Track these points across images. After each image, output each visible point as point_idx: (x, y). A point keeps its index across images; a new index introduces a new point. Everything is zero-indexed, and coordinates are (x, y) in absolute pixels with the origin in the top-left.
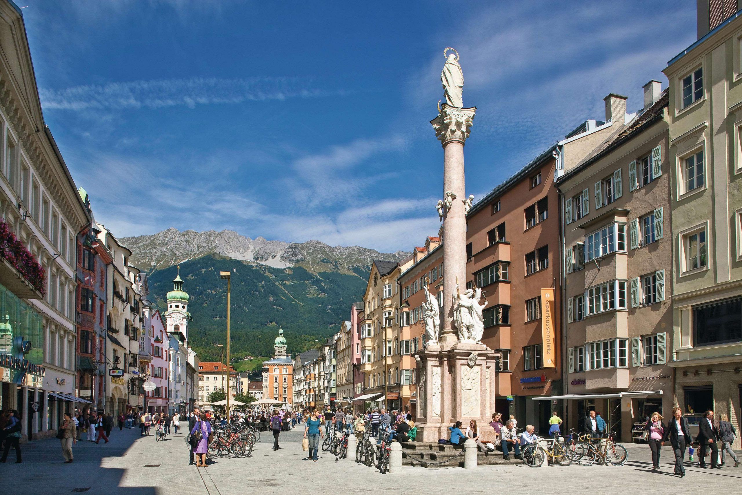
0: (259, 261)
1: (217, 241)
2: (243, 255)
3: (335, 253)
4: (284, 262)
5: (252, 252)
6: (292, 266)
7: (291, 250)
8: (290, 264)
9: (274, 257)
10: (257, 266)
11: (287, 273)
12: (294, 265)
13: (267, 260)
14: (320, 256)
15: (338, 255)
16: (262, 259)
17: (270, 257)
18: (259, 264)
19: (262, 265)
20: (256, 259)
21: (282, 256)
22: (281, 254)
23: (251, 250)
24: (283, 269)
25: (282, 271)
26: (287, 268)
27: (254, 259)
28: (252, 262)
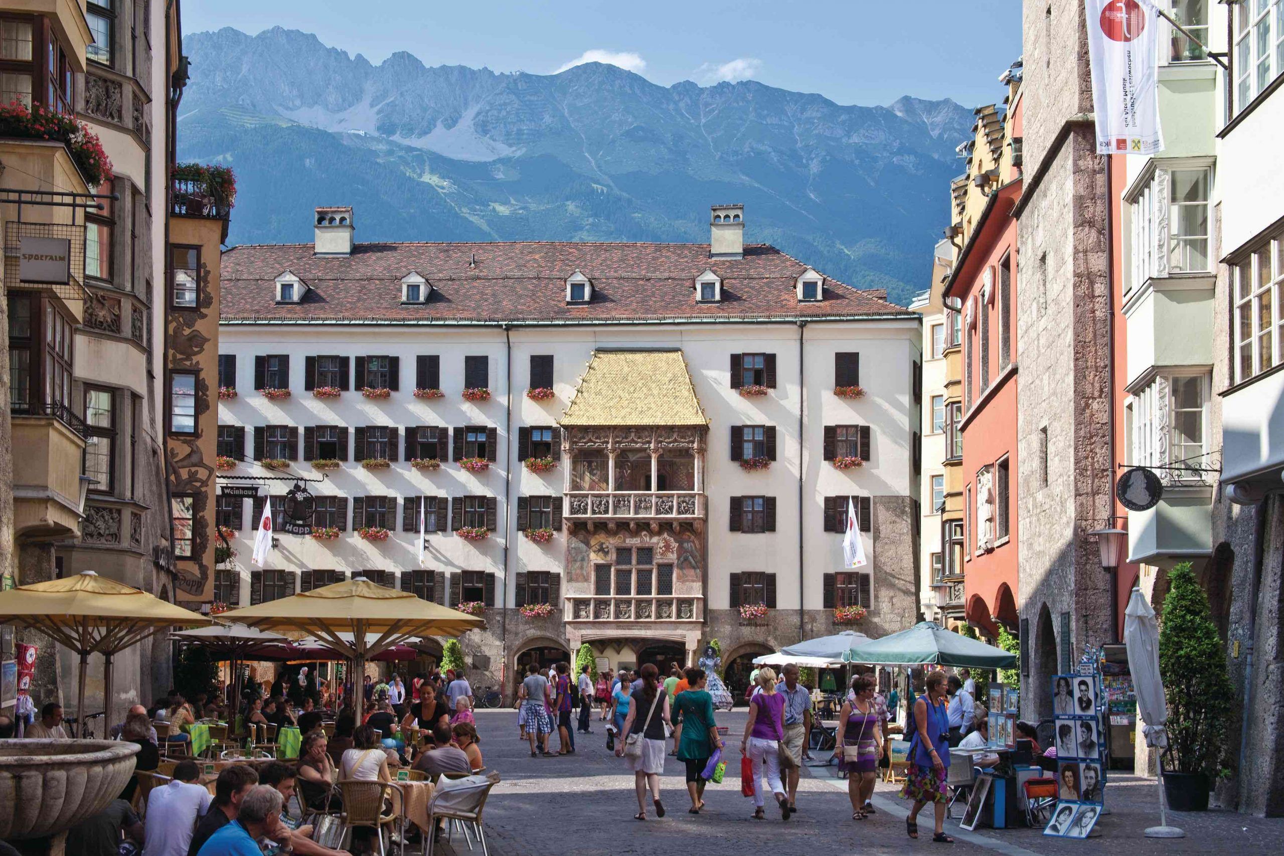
0: (396, 138)
1: (245, 69)
2: (341, 115)
3: (671, 107)
4: (486, 138)
5: (372, 106)
6: (518, 154)
7: (513, 97)
8: (510, 146)
9: (451, 123)
10: (390, 153)
11: (500, 176)
12: (524, 150)
13: (425, 132)
14: (616, 117)
15: (682, 115)
16: (409, 130)
17: (439, 123)
18: (399, 146)
19: (410, 149)
20: (387, 128)
21: (481, 117)
22: (478, 114)
23: (367, 99)
24: (485, 164)
25: (480, 170)
26: (501, 161)
27: (379, 129)
28: (373, 138)
